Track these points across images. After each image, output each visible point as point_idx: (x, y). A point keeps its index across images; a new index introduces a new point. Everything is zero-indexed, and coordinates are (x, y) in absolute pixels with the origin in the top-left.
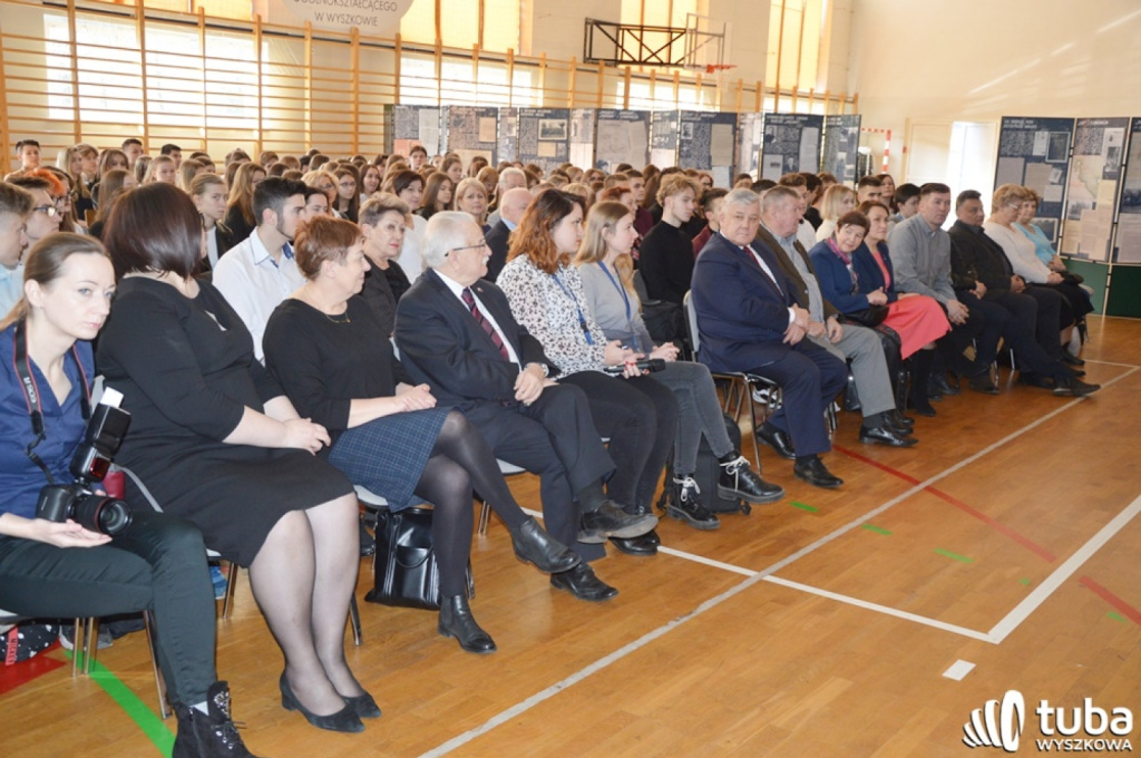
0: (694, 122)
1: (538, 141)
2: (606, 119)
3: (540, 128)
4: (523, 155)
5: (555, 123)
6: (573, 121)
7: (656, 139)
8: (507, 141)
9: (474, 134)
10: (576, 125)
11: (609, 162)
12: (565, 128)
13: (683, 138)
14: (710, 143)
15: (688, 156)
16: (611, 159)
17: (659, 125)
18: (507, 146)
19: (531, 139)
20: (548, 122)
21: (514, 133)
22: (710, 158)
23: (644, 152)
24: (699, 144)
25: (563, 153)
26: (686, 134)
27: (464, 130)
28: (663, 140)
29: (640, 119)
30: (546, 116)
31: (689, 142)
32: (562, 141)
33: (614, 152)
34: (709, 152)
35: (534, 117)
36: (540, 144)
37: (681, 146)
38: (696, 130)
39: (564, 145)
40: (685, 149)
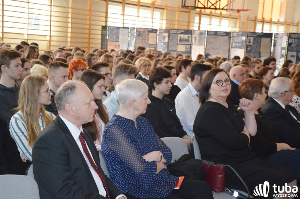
0: (253, 37)
1: (178, 44)
2: (211, 35)
3: (179, 38)
4: (171, 50)
5: (185, 36)
6: (194, 36)
7: (234, 44)
8: (162, 44)
9: (146, 40)
10: (195, 38)
11: (212, 54)
12: (190, 39)
13: (248, 44)
14: (260, 46)
15: (250, 52)
16: (212, 53)
17: (236, 38)
18: (162, 46)
19: (174, 43)
20: (182, 36)
21: (166, 40)
22: (260, 53)
23: (228, 50)
24: (255, 46)
25: (189, 50)
26: (250, 42)
27: (142, 38)
28: (238, 44)
29: (226, 35)
30: (182, 33)
31: (251, 46)
32: (188, 45)
33: (214, 49)
34: (260, 50)
35: (176, 33)
36: (178, 45)
37: (247, 47)
38: (254, 40)
39: (189, 46)
40: (249, 49)
